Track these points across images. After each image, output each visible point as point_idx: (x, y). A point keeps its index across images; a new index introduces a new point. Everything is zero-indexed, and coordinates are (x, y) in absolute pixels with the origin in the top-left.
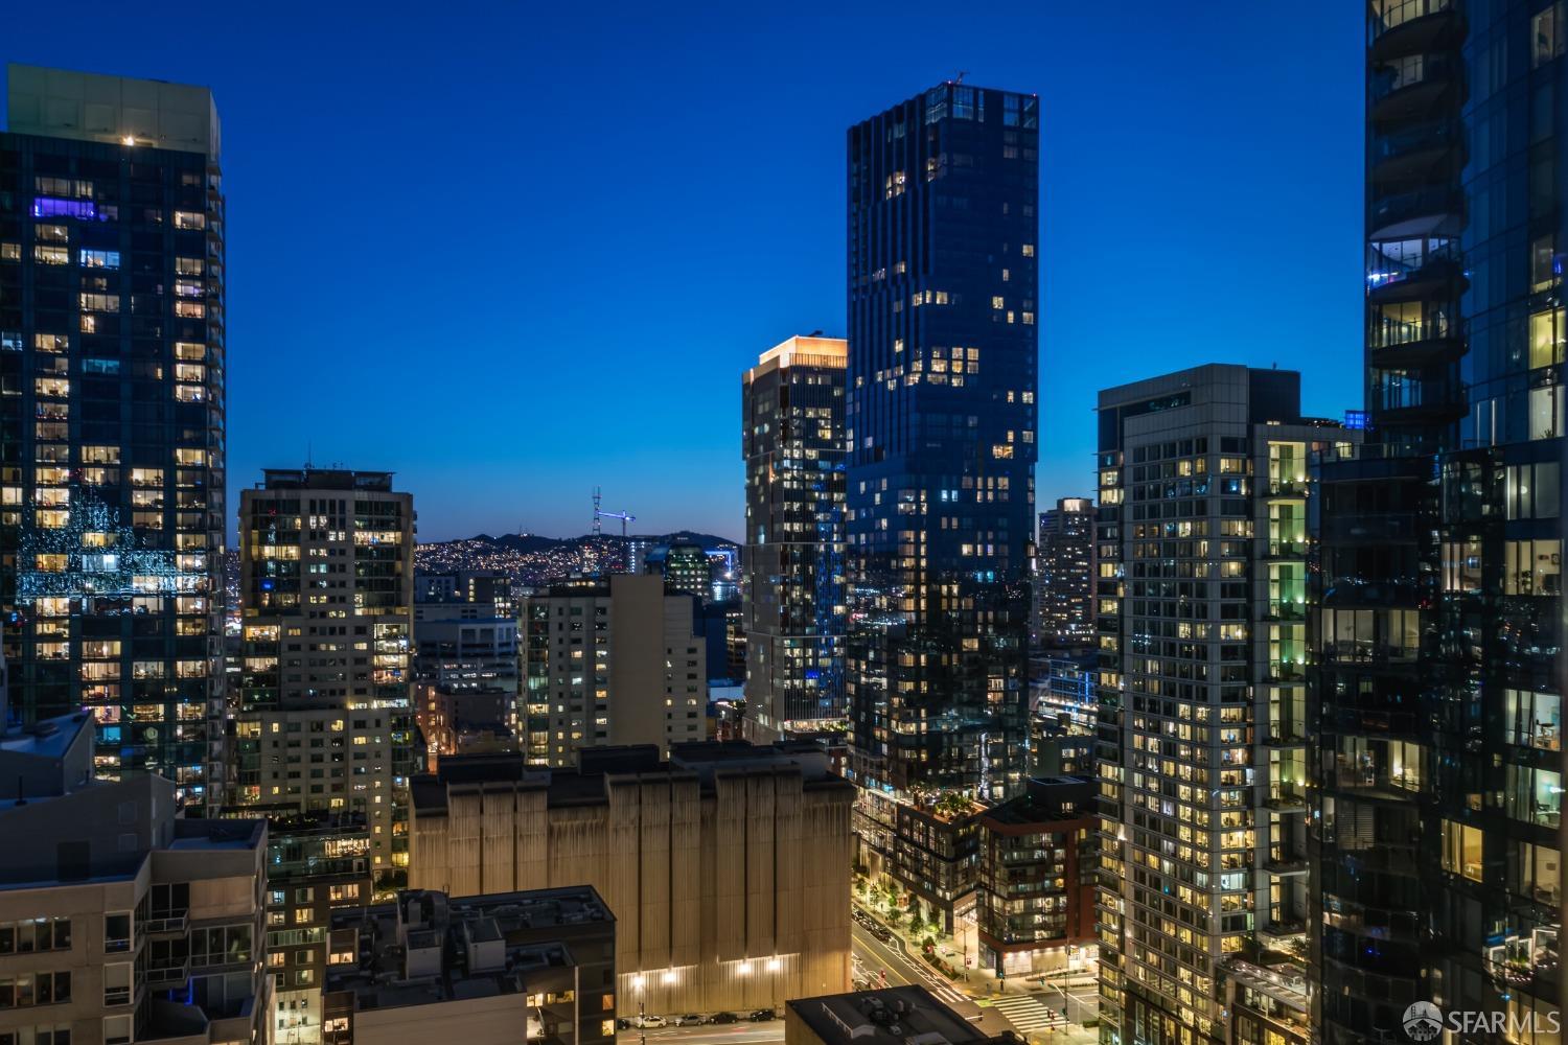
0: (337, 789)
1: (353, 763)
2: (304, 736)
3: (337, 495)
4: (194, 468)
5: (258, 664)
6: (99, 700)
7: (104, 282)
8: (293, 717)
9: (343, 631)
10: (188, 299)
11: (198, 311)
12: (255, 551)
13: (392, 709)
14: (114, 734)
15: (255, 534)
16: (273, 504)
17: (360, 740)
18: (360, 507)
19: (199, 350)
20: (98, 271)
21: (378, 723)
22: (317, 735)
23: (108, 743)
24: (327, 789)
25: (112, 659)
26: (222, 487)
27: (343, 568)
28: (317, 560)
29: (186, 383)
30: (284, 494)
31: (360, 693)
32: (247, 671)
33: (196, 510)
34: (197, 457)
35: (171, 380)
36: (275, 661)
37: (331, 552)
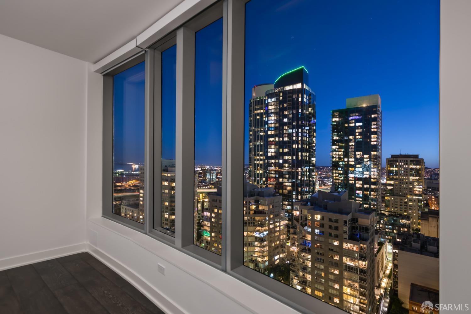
0: (405, 211)
1: (409, 207)
2: (399, 201)
3: (406, 159)
4: (375, 155)
5: (389, 188)
7: (360, 128)
8: (396, 197)
9: (407, 183)
10: (374, 128)
11: (376, 130)
12: (388, 168)
13: (418, 198)
14: (361, 195)
15: (389, 166)
16: (393, 161)
17: (411, 203)
18: (411, 161)
19: (376, 136)
20: (359, 126)
21: (415, 201)
22: (401, 201)
23: (360, 197)
24: (403, 211)
25: (361, 184)
26: (380, 158)
27: (407, 172)
28: (402, 170)
29: (373, 141)
30: (395, 159)
31: (411, 195)
32: (387, 188)
33: (375, 162)
34: (375, 153)
35: (371, 141)
36: (392, 187)
37: (404, 169)
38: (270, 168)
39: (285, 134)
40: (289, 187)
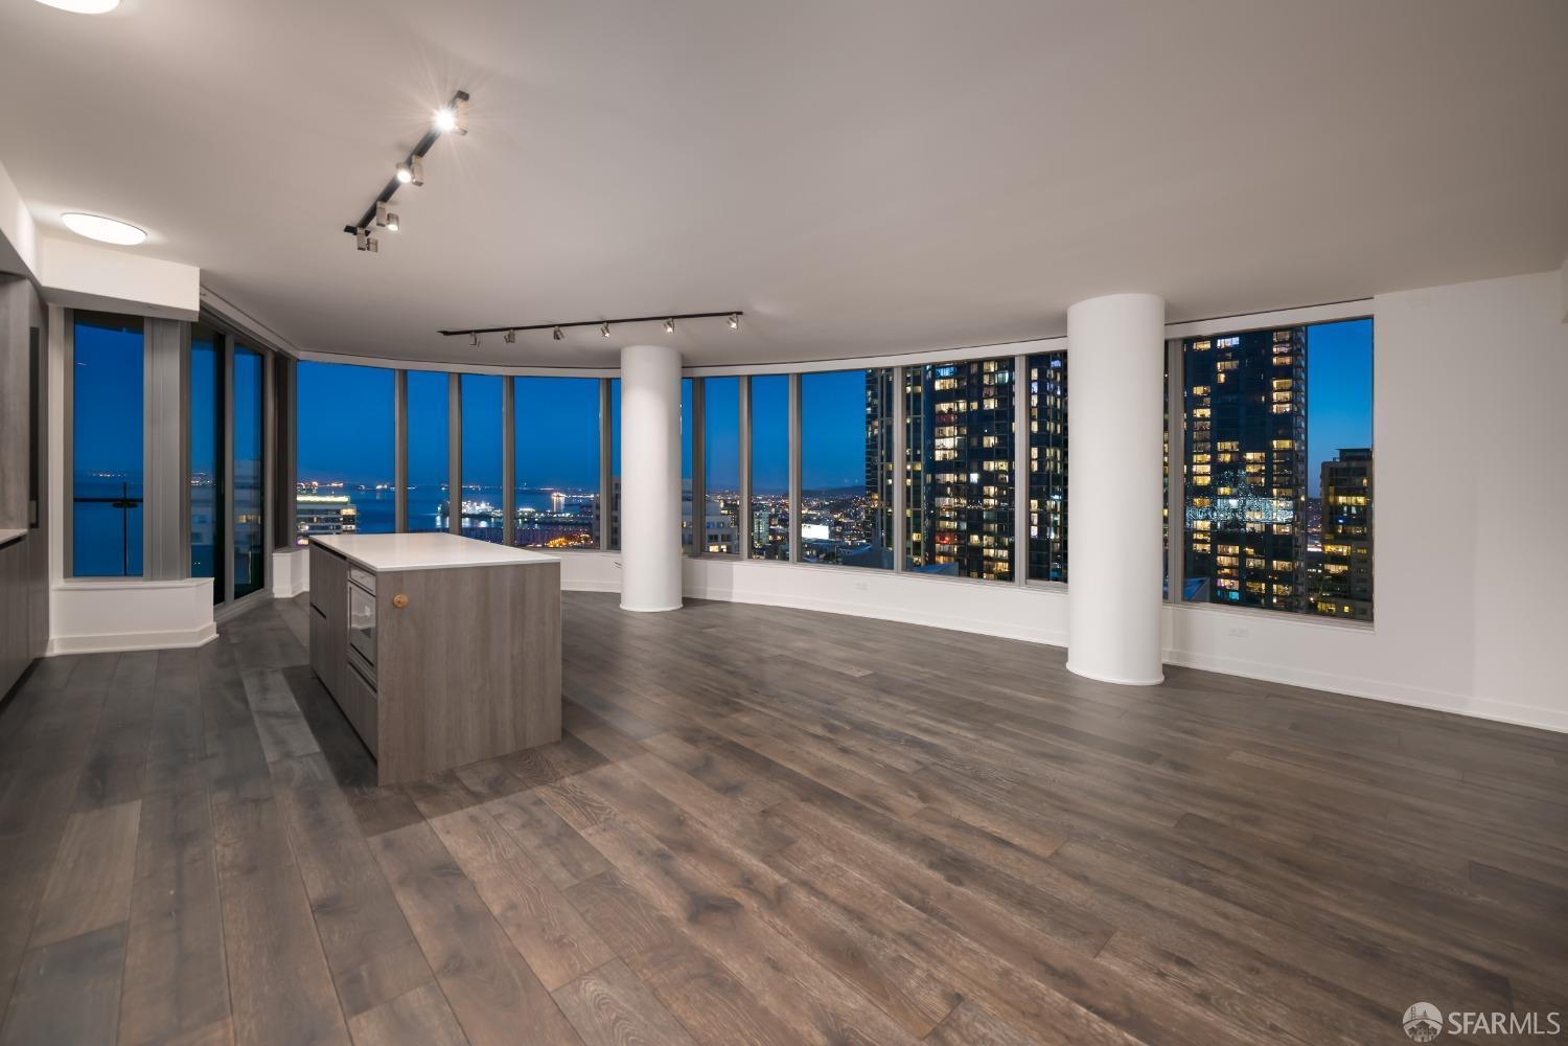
4: (1285, 450)
5: (1334, 569)
6: (1227, 576)
7: (1230, 355)
10: (1281, 354)
11: (1287, 360)
12: (1331, 500)
14: (1235, 596)
15: (1332, 489)
16: (1347, 470)
19: (1288, 382)
20: (1227, 349)
23: (1232, 600)
25: (1234, 555)
26: (1304, 460)
29: (1280, 402)
30: (1354, 464)
32: (1326, 572)
33: (1286, 475)
34: (1287, 444)
35: (1270, 402)
36: (1346, 568)
38: (941, 499)
39: (989, 386)
40: (1000, 564)
